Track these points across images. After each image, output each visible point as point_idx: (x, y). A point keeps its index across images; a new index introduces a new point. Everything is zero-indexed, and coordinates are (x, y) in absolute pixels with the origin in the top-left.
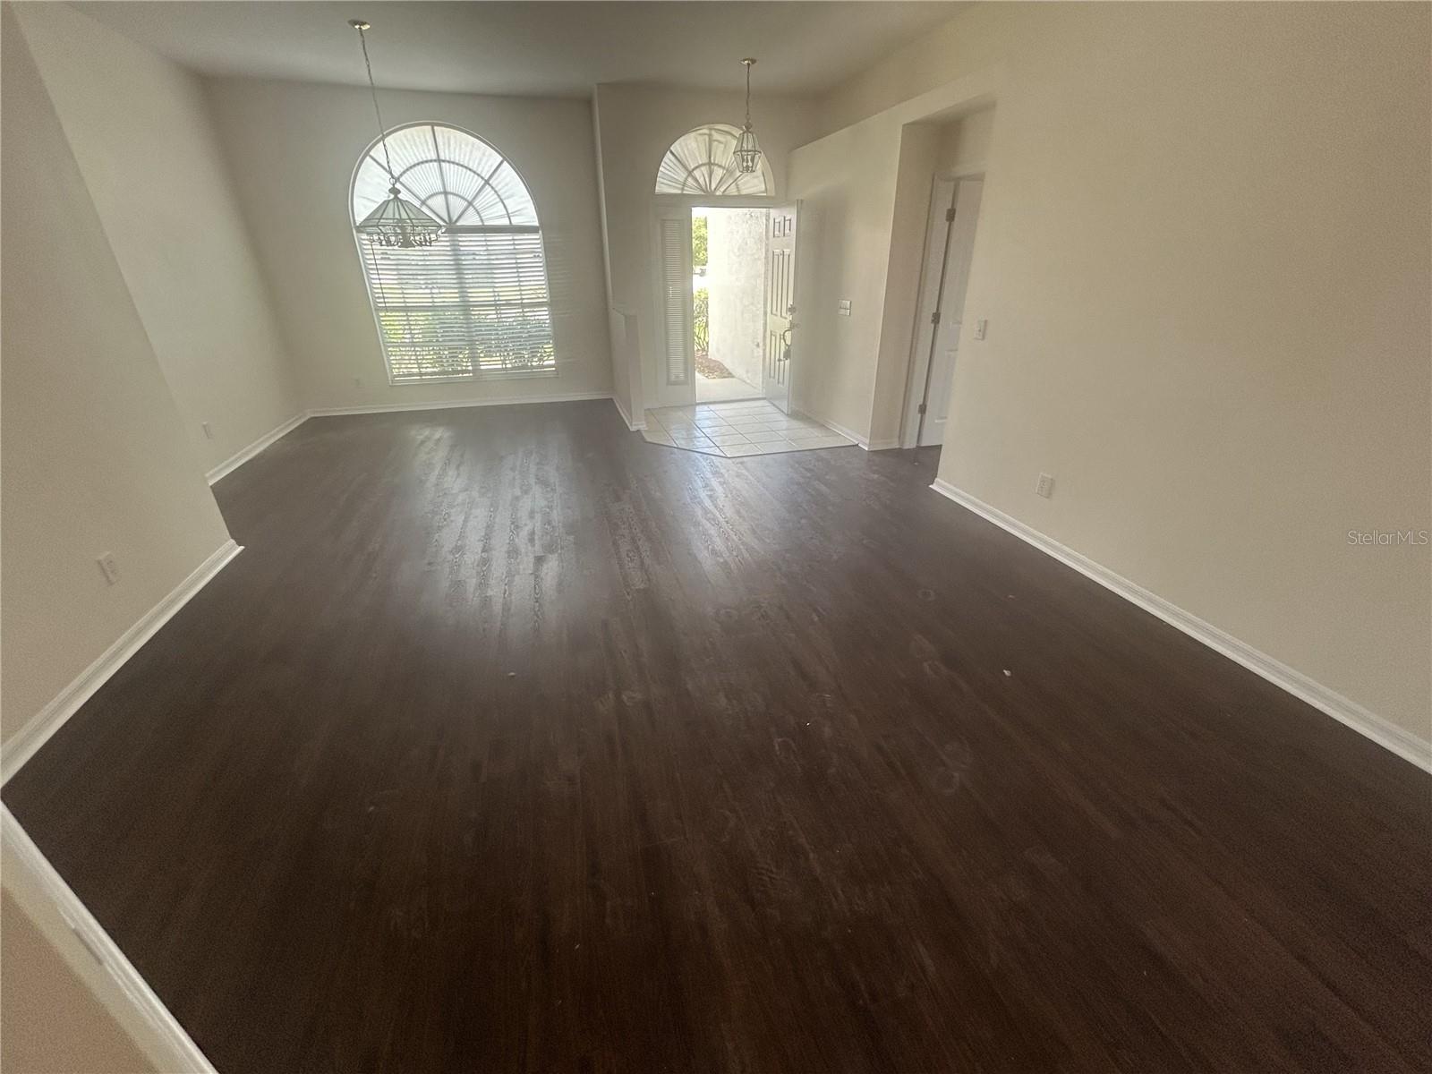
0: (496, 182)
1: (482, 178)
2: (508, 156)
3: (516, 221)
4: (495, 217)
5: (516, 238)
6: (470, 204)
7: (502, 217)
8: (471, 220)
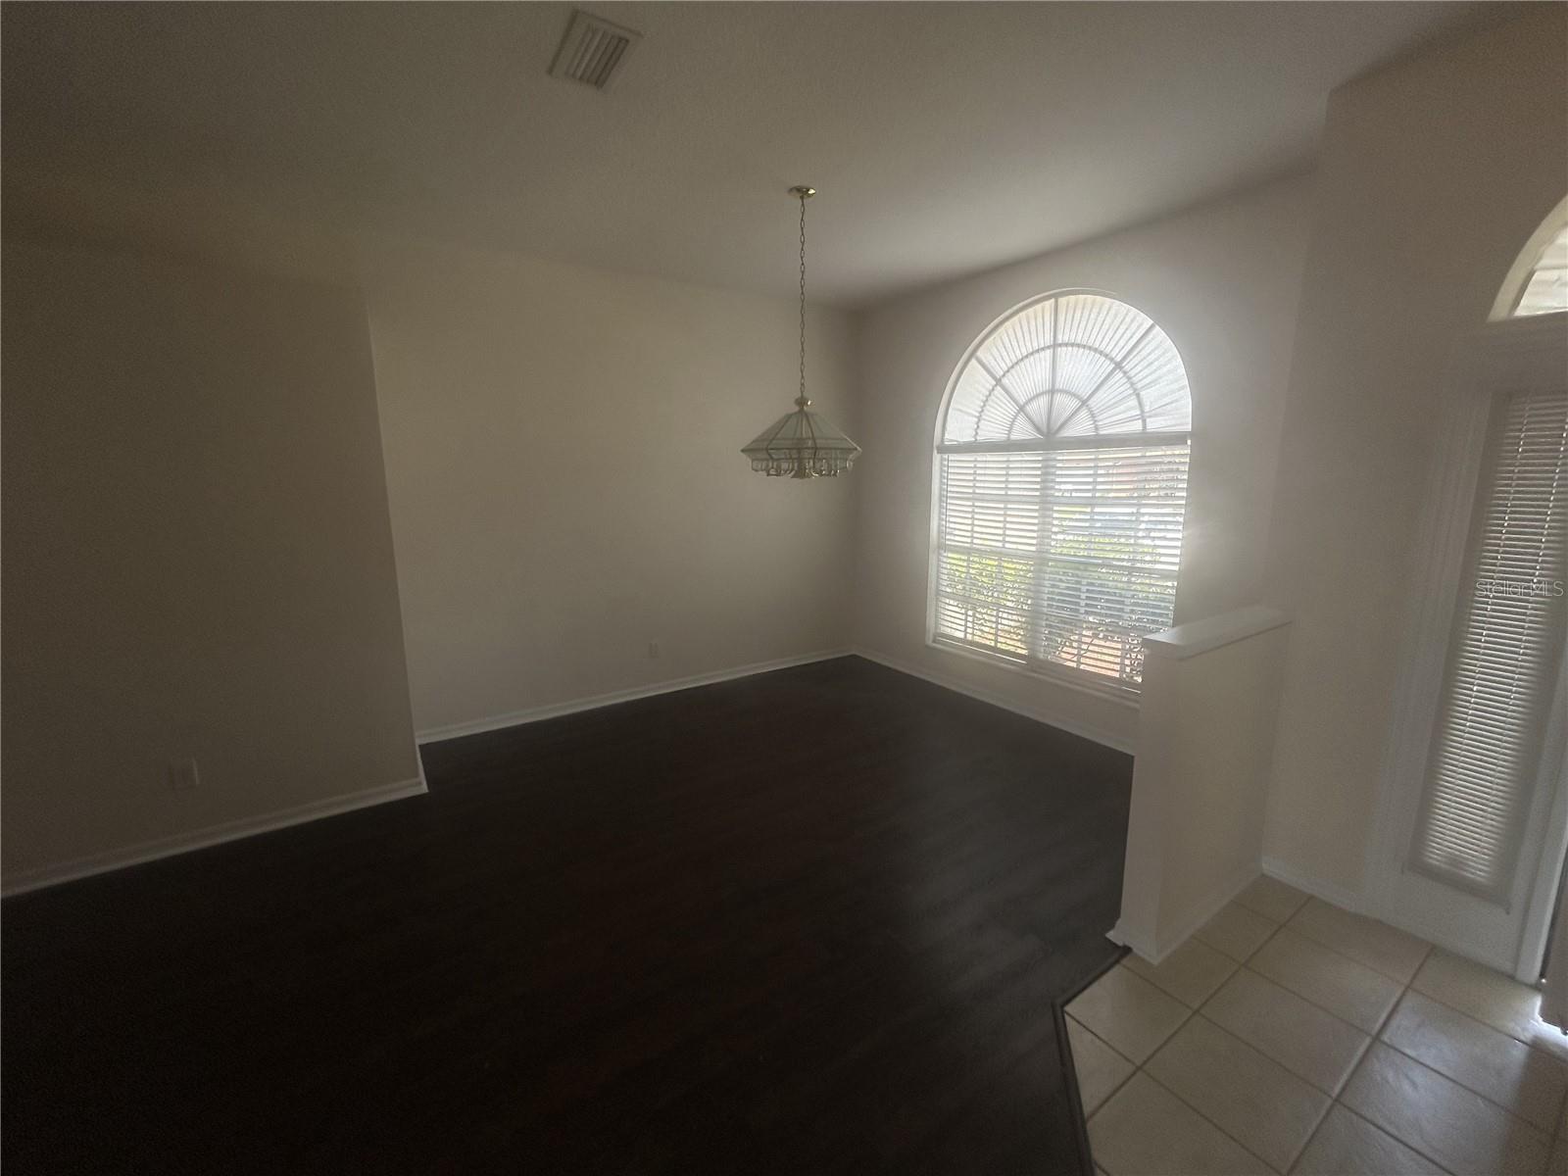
0: (1132, 364)
1: (1112, 360)
2: (1160, 319)
3: (1155, 425)
4: (1120, 420)
5: (1148, 454)
6: (1084, 403)
7: (1132, 419)
8: (1081, 427)
